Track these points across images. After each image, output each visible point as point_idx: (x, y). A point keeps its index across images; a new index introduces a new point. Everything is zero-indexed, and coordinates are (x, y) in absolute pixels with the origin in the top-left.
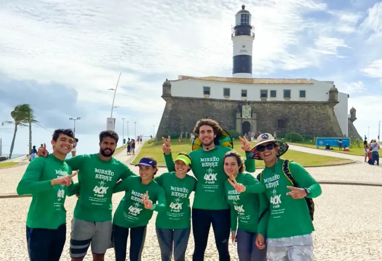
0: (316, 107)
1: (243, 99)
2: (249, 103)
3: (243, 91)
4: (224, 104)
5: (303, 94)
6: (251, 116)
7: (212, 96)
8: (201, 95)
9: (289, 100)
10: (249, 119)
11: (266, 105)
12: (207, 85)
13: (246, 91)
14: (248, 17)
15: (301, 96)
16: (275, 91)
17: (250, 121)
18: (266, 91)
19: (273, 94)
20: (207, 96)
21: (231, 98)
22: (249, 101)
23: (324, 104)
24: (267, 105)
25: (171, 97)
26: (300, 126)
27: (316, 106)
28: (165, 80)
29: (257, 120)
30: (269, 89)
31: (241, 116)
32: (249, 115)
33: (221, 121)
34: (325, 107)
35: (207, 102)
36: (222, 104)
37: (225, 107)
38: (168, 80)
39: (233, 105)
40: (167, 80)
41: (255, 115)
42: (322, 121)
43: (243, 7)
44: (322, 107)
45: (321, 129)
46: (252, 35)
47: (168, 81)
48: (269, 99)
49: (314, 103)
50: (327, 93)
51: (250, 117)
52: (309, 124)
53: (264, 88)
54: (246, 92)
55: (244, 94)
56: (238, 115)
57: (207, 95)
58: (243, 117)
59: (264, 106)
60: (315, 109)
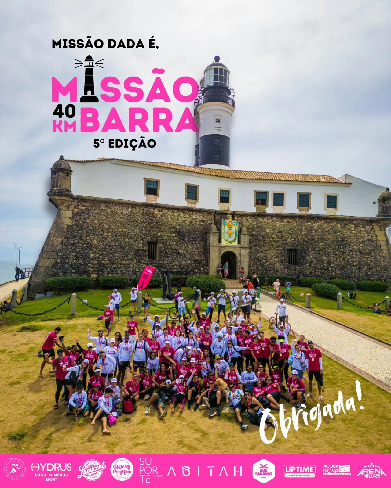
0: (355, 228)
1: (223, 207)
2: (234, 214)
3: (222, 191)
4: (187, 216)
5: (332, 201)
6: (239, 242)
7: (163, 199)
8: (141, 197)
9: (307, 213)
10: (235, 247)
11: (265, 220)
12: (153, 175)
13: (229, 191)
14: (226, 75)
15: (328, 206)
16: (282, 195)
17: (236, 252)
18: (266, 194)
19: (279, 199)
20: (152, 199)
21: (199, 205)
22: (234, 212)
23: (371, 221)
24: (268, 219)
25: (71, 196)
26: (329, 263)
27: (356, 226)
28: (58, 159)
29: (250, 248)
30: (272, 189)
31: (220, 241)
32: (235, 240)
33: (181, 251)
34: (372, 229)
35: (151, 210)
36: (182, 215)
37: (187, 222)
38: (65, 158)
39: (204, 219)
40: (62, 157)
41: (245, 239)
42: (367, 254)
43: (217, 58)
44: (367, 227)
45: (367, 268)
46: (230, 102)
47: (65, 160)
48: (271, 209)
49: (352, 220)
50: (374, 203)
51: (235, 243)
52: (344, 259)
53: (262, 187)
54: (229, 194)
55: (225, 198)
56: (213, 239)
57: (152, 197)
58: (224, 243)
59: (261, 222)
60: (355, 230)
